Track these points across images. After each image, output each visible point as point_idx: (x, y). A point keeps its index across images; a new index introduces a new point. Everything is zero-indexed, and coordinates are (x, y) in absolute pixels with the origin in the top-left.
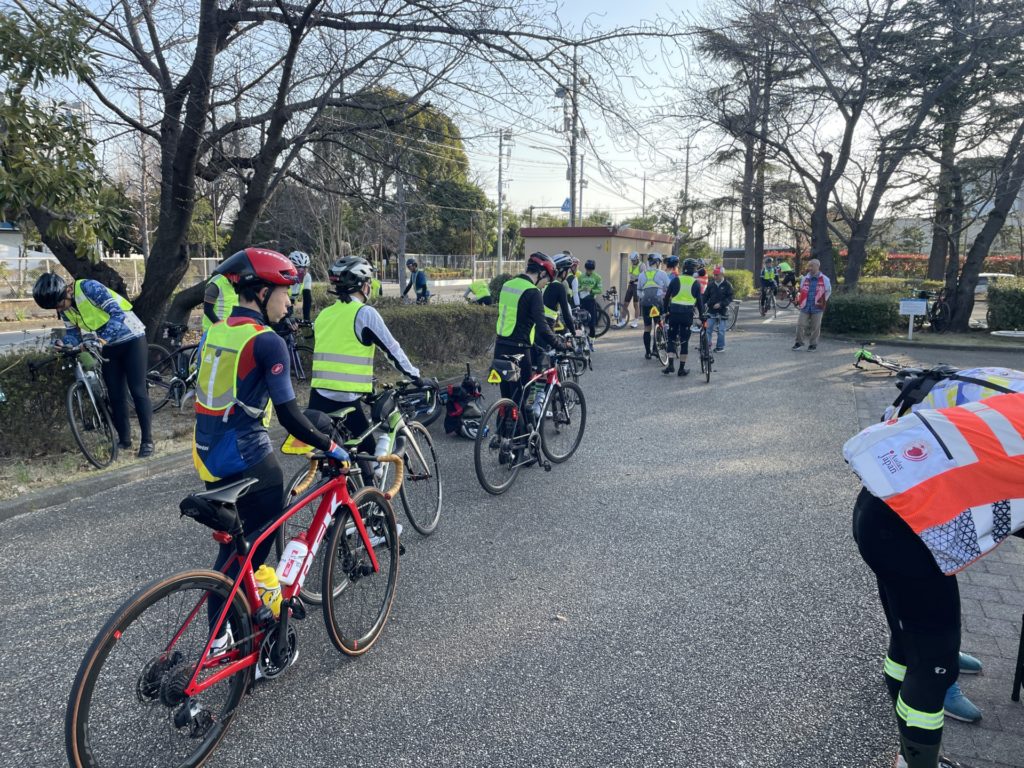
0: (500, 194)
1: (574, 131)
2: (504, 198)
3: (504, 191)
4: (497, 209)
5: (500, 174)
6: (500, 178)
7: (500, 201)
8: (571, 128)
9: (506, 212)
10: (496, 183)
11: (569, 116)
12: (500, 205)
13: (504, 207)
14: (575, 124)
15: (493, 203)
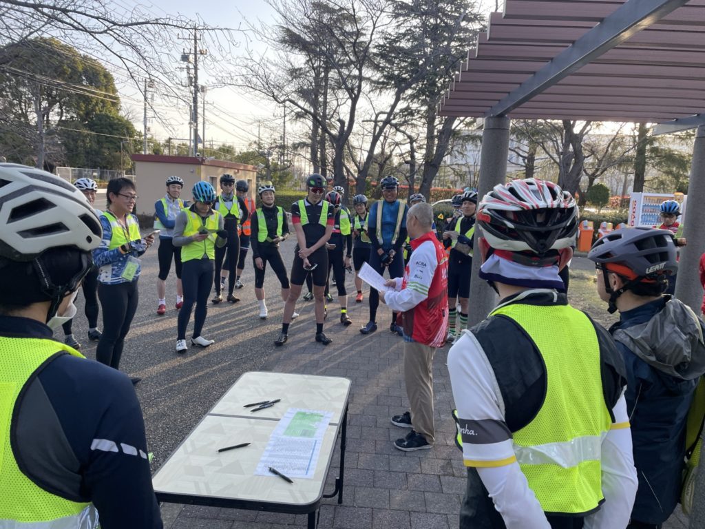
0: (145, 127)
1: (196, 87)
2: (149, 130)
3: (148, 125)
4: (143, 137)
5: (145, 112)
6: (145, 115)
7: (145, 132)
8: (193, 84)
9: (151, 140)
10: (142, 119)
11: (191, 76)
12: (146, 134)
13: (149, 136)
14: (196, 82)
15: (140, 132)
